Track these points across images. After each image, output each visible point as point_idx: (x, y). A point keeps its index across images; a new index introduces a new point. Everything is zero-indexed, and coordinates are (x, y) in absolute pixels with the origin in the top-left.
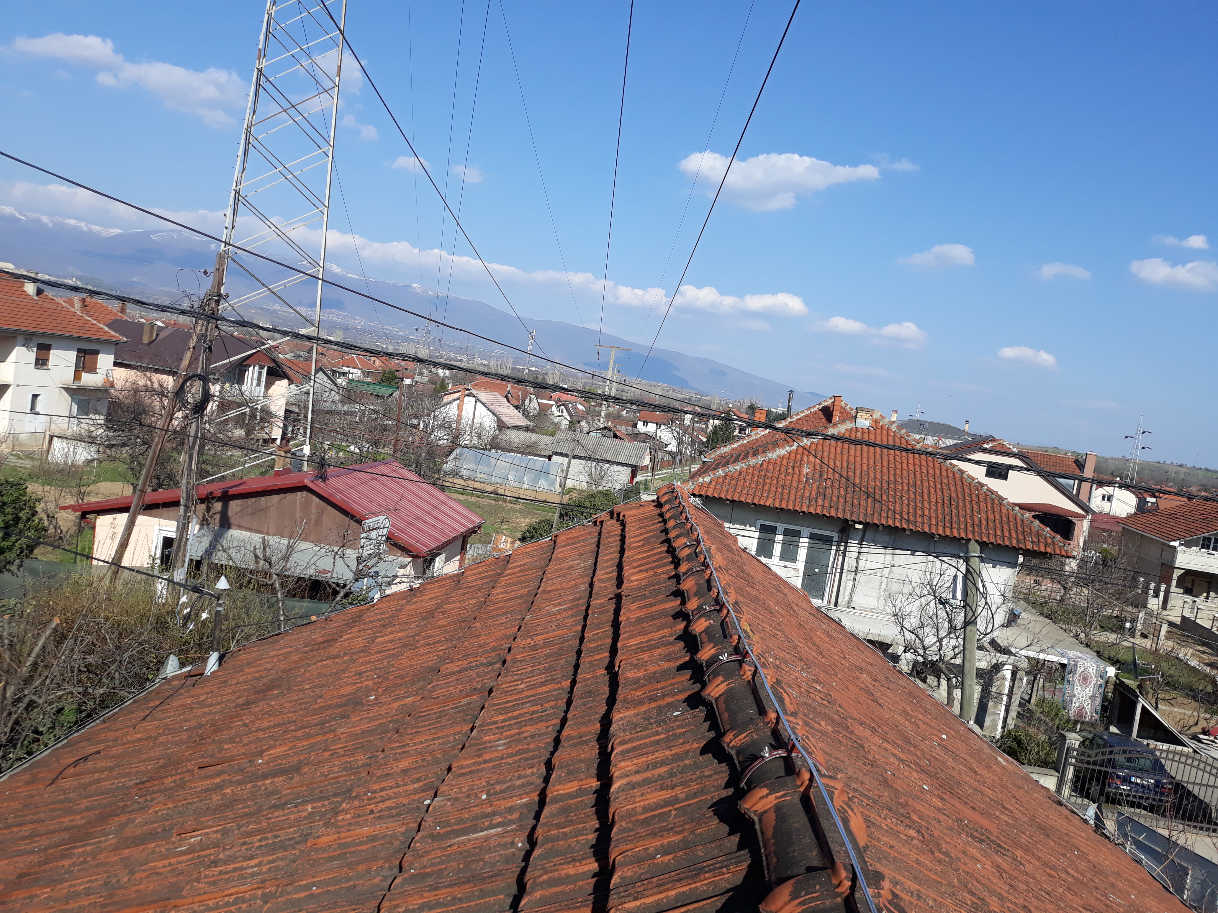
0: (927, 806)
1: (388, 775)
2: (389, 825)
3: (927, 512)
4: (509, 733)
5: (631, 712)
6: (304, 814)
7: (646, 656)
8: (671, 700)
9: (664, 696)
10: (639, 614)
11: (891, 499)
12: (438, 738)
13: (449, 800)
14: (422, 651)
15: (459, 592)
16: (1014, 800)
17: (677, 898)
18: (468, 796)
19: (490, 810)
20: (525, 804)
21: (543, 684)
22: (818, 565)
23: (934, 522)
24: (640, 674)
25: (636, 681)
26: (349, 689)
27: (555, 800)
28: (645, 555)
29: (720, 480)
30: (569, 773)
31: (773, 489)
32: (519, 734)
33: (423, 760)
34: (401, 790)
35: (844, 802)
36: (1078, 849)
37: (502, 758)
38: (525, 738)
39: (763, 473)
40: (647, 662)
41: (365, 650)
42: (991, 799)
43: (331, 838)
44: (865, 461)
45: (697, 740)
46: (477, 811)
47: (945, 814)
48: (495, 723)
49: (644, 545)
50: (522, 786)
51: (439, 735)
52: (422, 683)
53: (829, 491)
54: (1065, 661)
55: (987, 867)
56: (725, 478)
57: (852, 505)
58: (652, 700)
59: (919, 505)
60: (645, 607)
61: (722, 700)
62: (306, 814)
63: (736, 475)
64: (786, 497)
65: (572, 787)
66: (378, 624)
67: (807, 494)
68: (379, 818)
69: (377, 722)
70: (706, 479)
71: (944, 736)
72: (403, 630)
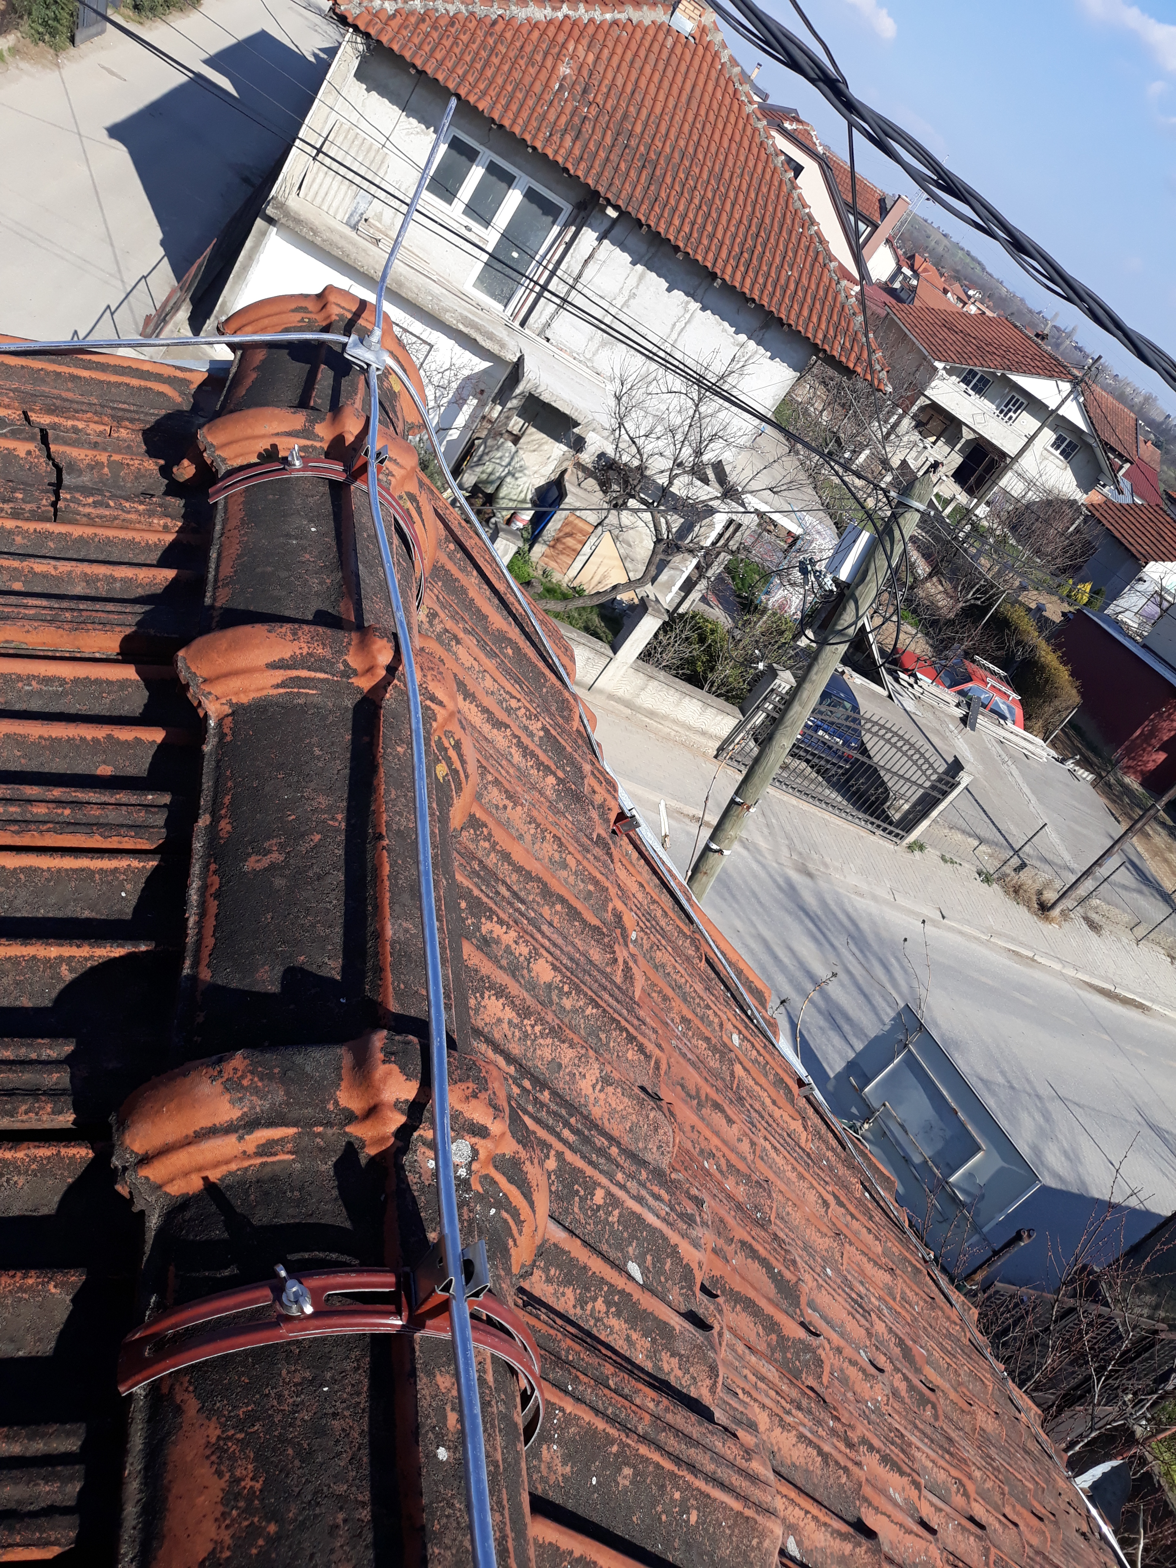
22: (522, 246)
23: (724, 254)
31: (500, 81)
39: (491, 41)
53: (588, 126)
54: (800, 533)
56: (422, 19)
57: (616, 169)
64: (514, 107)
67: (552, 116)
70: (386, 5)
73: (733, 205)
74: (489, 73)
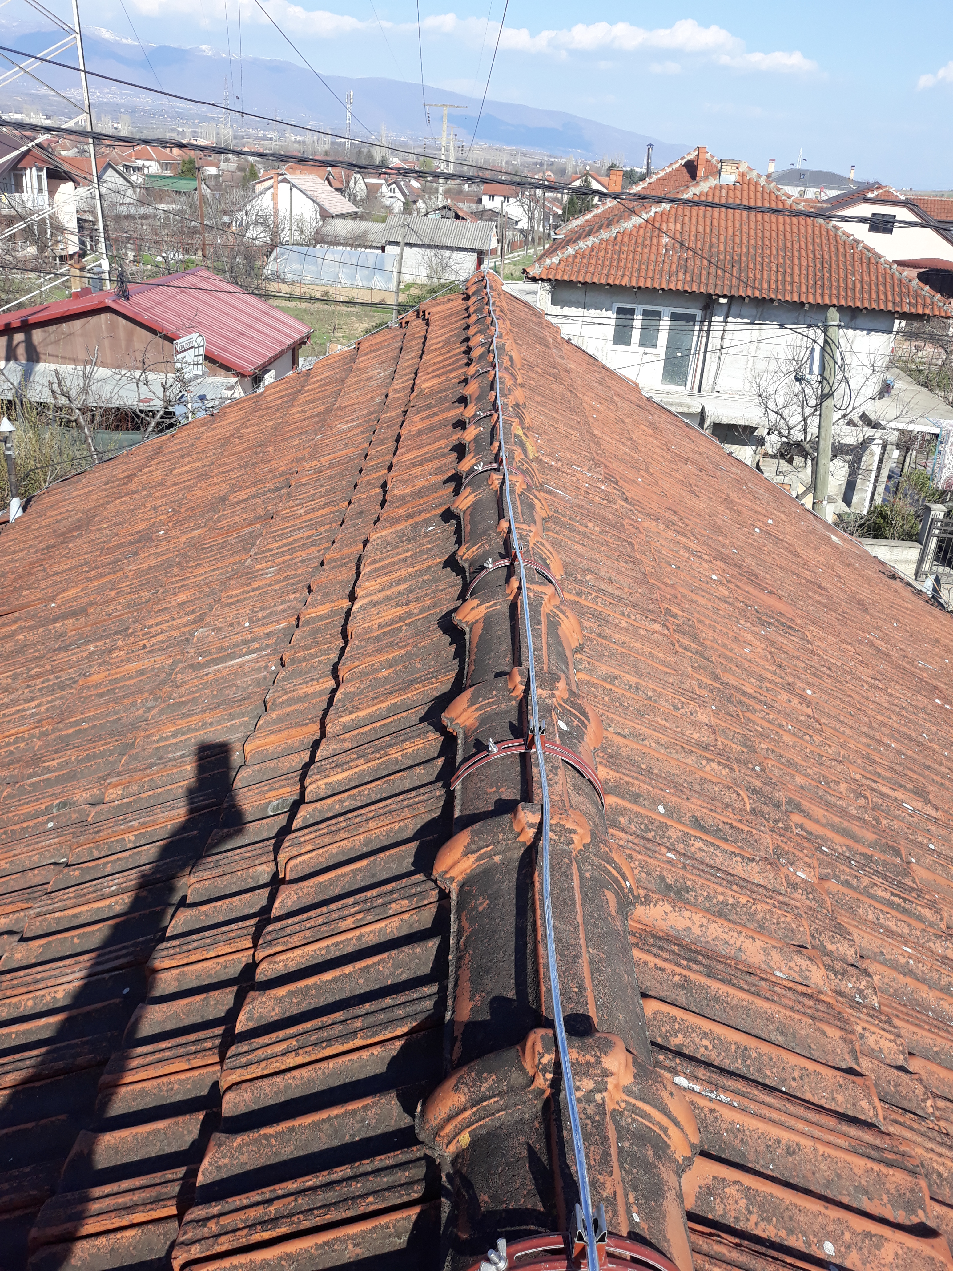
0: (707, 596)
1: (165, 609)
2: (157, 658)
3: (796, 279)
4: (281, 560)
5: (388, 531)
6: (85, 654)
7: (417, 471)
8: (428, 515)
9: (423, 511)
10: (420, 426)
11: (758, 267)
12: (218, 569)
13: (213, 630)
14: (215, 480)
15: (258, 414)
16: (837, 579)
17: (388, 709)
18: (232, 625)
19: (249, 637)
20: (283, 629)
21: (322, 507)
22: (680, 349)
23: (804, 289)
24: (408, 491)
25: (402, 498)
26: (144, 525)
27: (308, 623)
28: (442, 358)
29: (570, 260)
30: (325, 595)
31: (630, 265)
32: (291, 560)
33: (200, 592)
34: (174, 623)
35: (555, 606)
36: (898, 621)
37: (270, 585)
38: (295, 564)
39: (617, 248)
40: (417, 477)
41: (162, 484)
42: (808, 581)
43: (102, 675)
44: (730, 223)
45: (440, 555)
46: (238, 638)
47: (726, 602)
48: (272, 550)
49: (443, 347)
50: (284, 611)
51: (220, 565)
52: (211, 514)
53: (691, 262)
54: (936, 431)
55: (758, 650)
56: (575, 256)
57: (716, 276)
58: (409, 517)
59: (789, 270)
60: (427, 417)
61: (468, 512)
62: (87, 653)
63: (587, 253)
64: (643, 274)
65: (324, 609)
66: (178, 454)
67: (667, 268)
68: (150, 652)
69: (164, 558)
70: (554, 260)
71: (770, 521)
72: (199, 460)
73: (799, 259)
74: (622, 264)
